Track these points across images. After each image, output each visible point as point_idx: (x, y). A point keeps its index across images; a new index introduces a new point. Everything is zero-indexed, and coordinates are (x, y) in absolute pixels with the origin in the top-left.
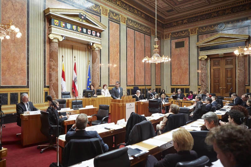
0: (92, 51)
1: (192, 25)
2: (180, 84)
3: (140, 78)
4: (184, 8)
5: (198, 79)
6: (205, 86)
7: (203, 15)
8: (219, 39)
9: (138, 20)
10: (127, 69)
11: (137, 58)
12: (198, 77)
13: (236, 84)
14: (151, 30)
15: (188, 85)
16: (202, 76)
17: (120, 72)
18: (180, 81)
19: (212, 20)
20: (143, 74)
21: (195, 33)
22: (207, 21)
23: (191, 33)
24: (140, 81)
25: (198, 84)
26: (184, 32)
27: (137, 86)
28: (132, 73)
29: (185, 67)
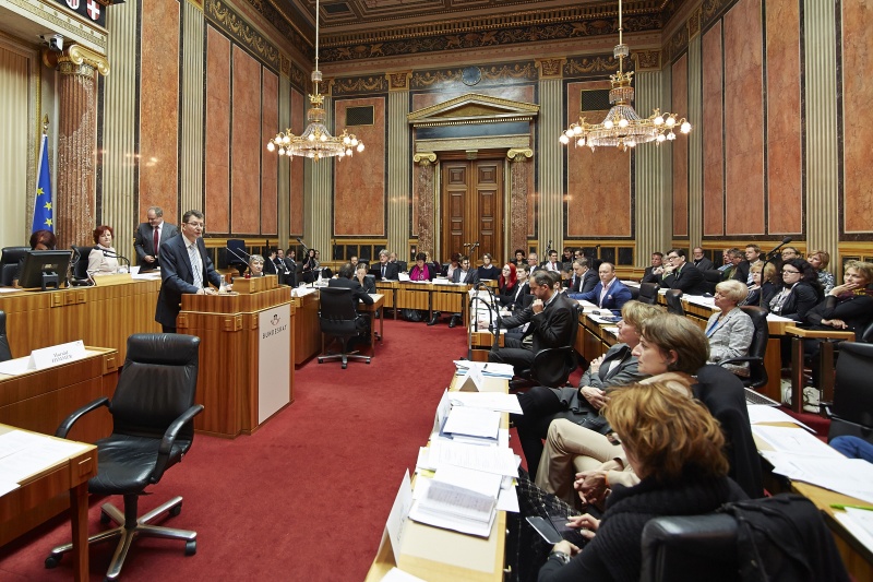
0: (63, 77)
1: (396, 61)
2: (360, 232)
3: (245, 211)
4: (377, 8)
5: (411, 220)
6: (429, 238)
7: (425, 38)
8: (466, 110)
9: (244, 10)
10: (204, 175)
11: (239, 141)
12: (411, 212)
13: (503, 234)
14: (280, 57)
15: (382, 238)
16: (420, 211)
17: (180, 181)
18: (359, 225)
19: (449, 56)
20: (257, 197)
21: (404, 86)
22: (436, 57)
23: (394, 86)
24: (247, 222)
25: (411, 233)
26: (371, 79)
27: (238, 236)
28: (221, 190)
29: (373, 182)
